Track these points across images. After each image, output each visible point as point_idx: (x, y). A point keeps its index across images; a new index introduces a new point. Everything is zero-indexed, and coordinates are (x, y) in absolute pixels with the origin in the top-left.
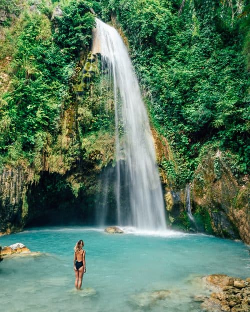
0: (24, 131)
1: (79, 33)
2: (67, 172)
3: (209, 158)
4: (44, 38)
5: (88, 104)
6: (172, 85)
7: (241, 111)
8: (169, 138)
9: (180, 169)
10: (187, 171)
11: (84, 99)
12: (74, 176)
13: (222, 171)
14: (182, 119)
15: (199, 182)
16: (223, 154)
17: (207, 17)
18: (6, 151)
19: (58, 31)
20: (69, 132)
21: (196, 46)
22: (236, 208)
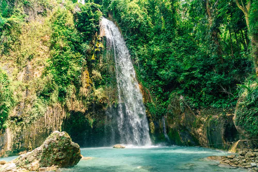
0: (60, 84)
1: (92, 23)
2: (86, 111)
3: (176, 100)
4: (70, 25)
5: (98, 68)
6: (150, 57)
7: (194, 72)
8: (150, 89)
9: (158, 108)
10: (162, 109)
11: (96, 65)
12: (90, 114)
13: (185, 107)
14: (158, 78)
15: (170, 115)
16: (185, 98)
17: (168, 19)
18: (49, 97)
19: (78, 21)
20: (87, 85)
21: (163, 35)
22: (195, 128)
